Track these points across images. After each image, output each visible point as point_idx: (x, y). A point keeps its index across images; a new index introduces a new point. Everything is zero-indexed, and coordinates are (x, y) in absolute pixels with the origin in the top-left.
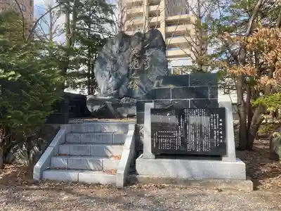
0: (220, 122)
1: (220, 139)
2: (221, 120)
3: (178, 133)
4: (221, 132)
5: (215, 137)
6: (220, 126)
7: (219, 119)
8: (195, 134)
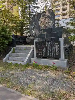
0: (58, 46)
3: (44, 50)
4: (59, 50)
5: (57, 52)
8: (50, 50)
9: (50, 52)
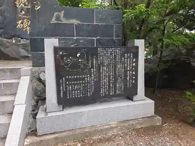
0: (133, 62)
1: (133, 79)
2: (134, 60)
3: (91, 76)
4: (134, 73)
5: (128, 78)
6: (133, 67)
7: (133, 60)
8: (109, 76)
9: (109, 80)
